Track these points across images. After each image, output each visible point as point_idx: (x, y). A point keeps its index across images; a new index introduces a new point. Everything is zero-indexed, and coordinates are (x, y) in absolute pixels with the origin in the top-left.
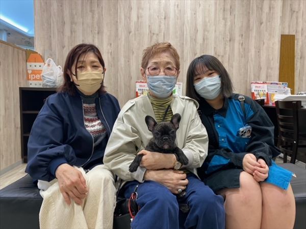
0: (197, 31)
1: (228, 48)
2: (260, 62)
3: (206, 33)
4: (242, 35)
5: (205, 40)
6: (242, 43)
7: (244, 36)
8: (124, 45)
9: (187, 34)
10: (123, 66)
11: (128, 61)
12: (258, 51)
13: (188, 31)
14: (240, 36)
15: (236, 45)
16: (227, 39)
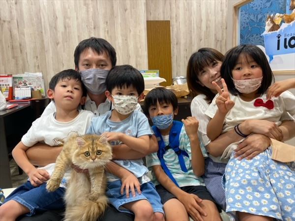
0: (57, 18)
3: (67, 20)
4: (107, 23)
5: (67, 28)
6: (108, 31)
7: (108, 23)
9: (45, 22)
12: (126, 39)
13: (46, 18)
14: (104, 23)
16: (91, 27)
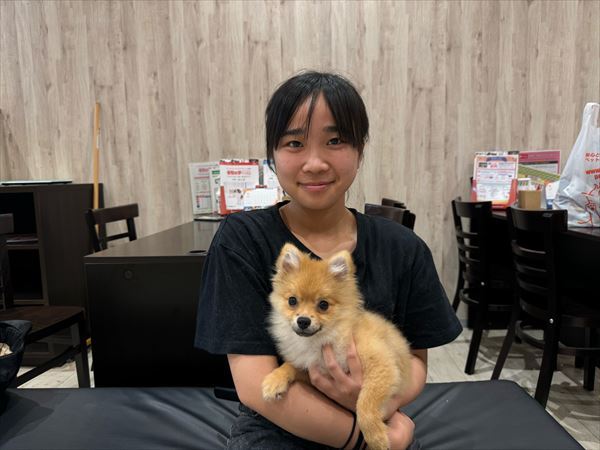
0: (365, 28)
1: (443, 69)
2: (527, 102)
3: (387, 34)
4: (480, 35)
5: (386, 52)
6: (481, 55)
7: (484, 37)
8: (187, 75)
9: (338, 40)
10: (186, 124)
11: (199, 113)
12: (523, 72)
14: (473, 36)
15: (466, 62)
16: (441, 46)
